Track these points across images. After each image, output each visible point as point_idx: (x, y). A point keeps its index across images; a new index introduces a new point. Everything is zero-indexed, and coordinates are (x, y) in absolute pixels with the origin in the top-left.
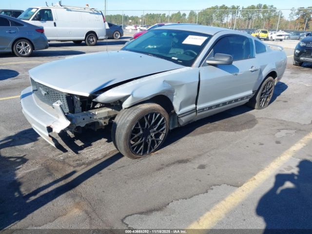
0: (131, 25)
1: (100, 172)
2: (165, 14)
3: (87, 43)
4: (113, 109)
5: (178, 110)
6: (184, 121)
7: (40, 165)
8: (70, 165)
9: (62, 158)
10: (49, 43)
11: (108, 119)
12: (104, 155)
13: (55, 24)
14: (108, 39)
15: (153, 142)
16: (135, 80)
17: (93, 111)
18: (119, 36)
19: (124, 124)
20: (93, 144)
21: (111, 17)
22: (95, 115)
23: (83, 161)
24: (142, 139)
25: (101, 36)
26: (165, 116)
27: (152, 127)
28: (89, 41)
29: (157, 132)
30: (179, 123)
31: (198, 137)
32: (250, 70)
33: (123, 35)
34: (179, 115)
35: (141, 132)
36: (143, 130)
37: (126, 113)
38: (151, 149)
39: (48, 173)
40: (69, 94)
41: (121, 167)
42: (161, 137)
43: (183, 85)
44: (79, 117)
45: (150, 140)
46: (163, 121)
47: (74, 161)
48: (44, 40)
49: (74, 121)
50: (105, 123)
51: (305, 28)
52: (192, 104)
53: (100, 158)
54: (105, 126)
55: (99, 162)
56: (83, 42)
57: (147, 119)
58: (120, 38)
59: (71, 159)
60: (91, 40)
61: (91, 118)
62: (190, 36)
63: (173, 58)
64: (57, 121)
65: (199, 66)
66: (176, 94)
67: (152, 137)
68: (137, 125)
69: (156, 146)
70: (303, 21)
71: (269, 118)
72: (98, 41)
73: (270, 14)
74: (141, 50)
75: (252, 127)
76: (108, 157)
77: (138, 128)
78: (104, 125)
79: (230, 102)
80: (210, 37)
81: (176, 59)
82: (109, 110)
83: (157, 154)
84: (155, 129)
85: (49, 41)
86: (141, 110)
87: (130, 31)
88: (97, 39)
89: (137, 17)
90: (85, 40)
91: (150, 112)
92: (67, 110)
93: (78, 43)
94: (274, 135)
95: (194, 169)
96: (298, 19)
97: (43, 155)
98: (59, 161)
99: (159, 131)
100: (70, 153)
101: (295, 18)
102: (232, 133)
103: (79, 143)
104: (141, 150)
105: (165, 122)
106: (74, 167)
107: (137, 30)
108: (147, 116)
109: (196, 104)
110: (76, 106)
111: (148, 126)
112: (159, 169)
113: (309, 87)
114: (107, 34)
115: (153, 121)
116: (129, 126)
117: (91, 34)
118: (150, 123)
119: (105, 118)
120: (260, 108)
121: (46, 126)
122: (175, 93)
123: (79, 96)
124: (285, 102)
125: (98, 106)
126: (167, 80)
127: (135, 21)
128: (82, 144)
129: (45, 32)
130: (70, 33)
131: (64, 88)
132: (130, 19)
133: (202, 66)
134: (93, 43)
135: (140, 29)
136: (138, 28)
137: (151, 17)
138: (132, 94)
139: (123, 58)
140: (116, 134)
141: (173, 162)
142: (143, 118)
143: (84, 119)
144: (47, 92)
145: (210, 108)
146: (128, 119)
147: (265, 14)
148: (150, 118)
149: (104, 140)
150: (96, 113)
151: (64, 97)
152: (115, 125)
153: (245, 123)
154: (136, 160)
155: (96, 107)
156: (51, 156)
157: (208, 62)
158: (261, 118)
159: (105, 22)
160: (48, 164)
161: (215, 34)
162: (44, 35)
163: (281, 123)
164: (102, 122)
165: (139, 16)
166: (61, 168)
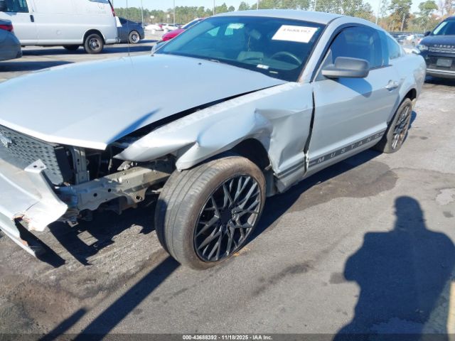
0: (154, 24)
1: (139, 307)
2: (203, 8)
3: (87, 49)
4: (152, 169)
5: (277, 166)
6: (285, 184)
7: (6, 300)
8: (71, 295)
9: (52, 277)
10: (23, 49)
11: (145, 190)
12: (141, 264)
13: (32, 19)
14: (121, 43)
15: (237, 231)
16: (201, 111)
17: (113, 177)
18: (138, 39)
19: (183, 204)
20: (116, 238)
21: (121, 11)
22: (118, 183)
23: (99, 282)
24: (217, 230)
25: (110, 38)
26: (260, 180)
27: (235, 205)
28: (90, 46)
29: (244, 212)
30: (276, 188)
31: (309, 211)
32: (387, 87)
33: (143, 38)
34: (279, 174)
35: (217, 216)
36: (220, 211)
37: (185, 180)
38: (233, 246)
39: (23, 320)
40: (61, 145)
41: (180, 292)
42: (251, 221)
43: (286, 117)
44: (86, 191)
45: (232, 229)
46: (255, 190)
47: (79, 283)
48: (14, 43)
49: (74, 200)
50: (138, 198)
51: (402, 28)
52: (298, 152)
53: (133, 272)
54: (139, 203)
55: (132, 283)
56: (81, 48)
57: (228, 189)
58: (139, 42)
59: (74, 279)
60: (94, 44)
61: (109, 190)
62: (283, 27)
63: (259, 66)
64: (36, 204)
65: (311, 81)
66: (275, 136)
67: (234, 222)
68: (209, 205)
69: (242, 238)
70: (399, 19)
71: (412, 167)
72: (105, 46)
73: (354, 8)
74: (195, 54)
75: (393, 187)
76: (150, 269)
77: (210, 209)
78: (137, 201)
79: (357, 144)
80: (322, 28)
81: (266, 67)
82: (147, 171)
83: (245, 253)
84: (241, 207)
85: (24, 46)
86: (217, 173)
87: (153, 32)
88: (103, 42)
89: (162, 11)
90: (83, 45)
91: (233, 176)
92: (58, 179)
93: (72, 49)
94: (435, 199)
95: (325, 284)
96: (392, 16)
97: (12, 273)
98: (47, 286)
99: (249, 209)
100: (72, 263)
101: (389, 13)
102: (364, 200)
103: (87, 238)
104: (216, 250)
105: (259, 191)
106: (81, 299)
107: (163, 30)
108: (227, 184)
109: (305, 152)
110: (79, 168)
111: (228, 203)
112: (258, 292)
113: (447, 113)
114: (119, 36)
115: (238, 193)
116: (194, 207)
117: (93, 34)
118: (233, 197)
119: (139, 188)
120: (392, 150)
121: (12, 216)
122: (273, 134)
123: (82, 148)
124: (424, 138)
125: (125, 166)
126: (260, 108)
127: (159, 17)
128: (94, 240)
129: (15, 30)
130: (59, 33)
131: (48, 133)
132: (151, 14)
133: (316, 80)
134: (97, 49)
135: (167, 28)
136: (164, 27)
137: (184, 12)
138: (198, 141)
139: (166, 67)
140: (166, 224)
141: (280, 271)
142: (221, 189)
143: (95, 195)
144: (12, 141)
145: (327, 157)
146: (191, 192)
147: (347, 8)
148: (232, 187)
149: (136, 229)
150: (120, 180)
151: (52, 151)
152: (164, 205)
153: (378, 180)
154: (207, 271)
155: (119, 169)
156: (28, 274)
157: (325, 72)
158: (399, 168)
159: (114, 15)
160: (23, 294)
161: (330, 23)
162: (13, 34)
163: (436, 177)
164: (132, 195)
165: (165, 11)
166: (52, 302)
